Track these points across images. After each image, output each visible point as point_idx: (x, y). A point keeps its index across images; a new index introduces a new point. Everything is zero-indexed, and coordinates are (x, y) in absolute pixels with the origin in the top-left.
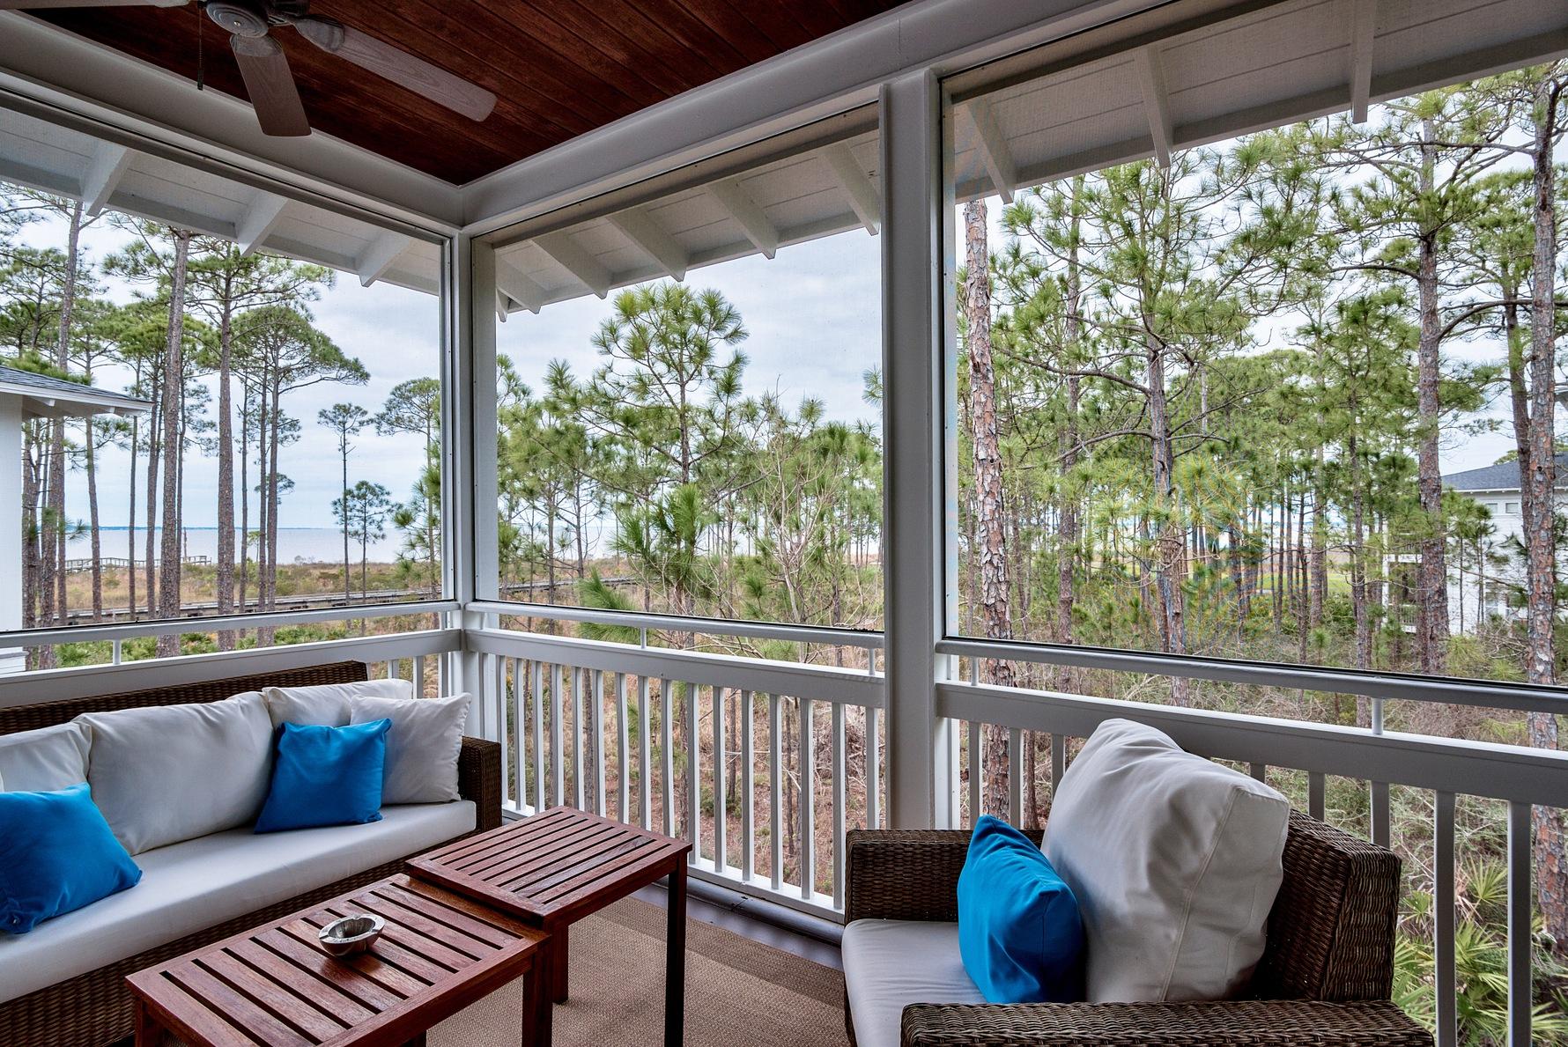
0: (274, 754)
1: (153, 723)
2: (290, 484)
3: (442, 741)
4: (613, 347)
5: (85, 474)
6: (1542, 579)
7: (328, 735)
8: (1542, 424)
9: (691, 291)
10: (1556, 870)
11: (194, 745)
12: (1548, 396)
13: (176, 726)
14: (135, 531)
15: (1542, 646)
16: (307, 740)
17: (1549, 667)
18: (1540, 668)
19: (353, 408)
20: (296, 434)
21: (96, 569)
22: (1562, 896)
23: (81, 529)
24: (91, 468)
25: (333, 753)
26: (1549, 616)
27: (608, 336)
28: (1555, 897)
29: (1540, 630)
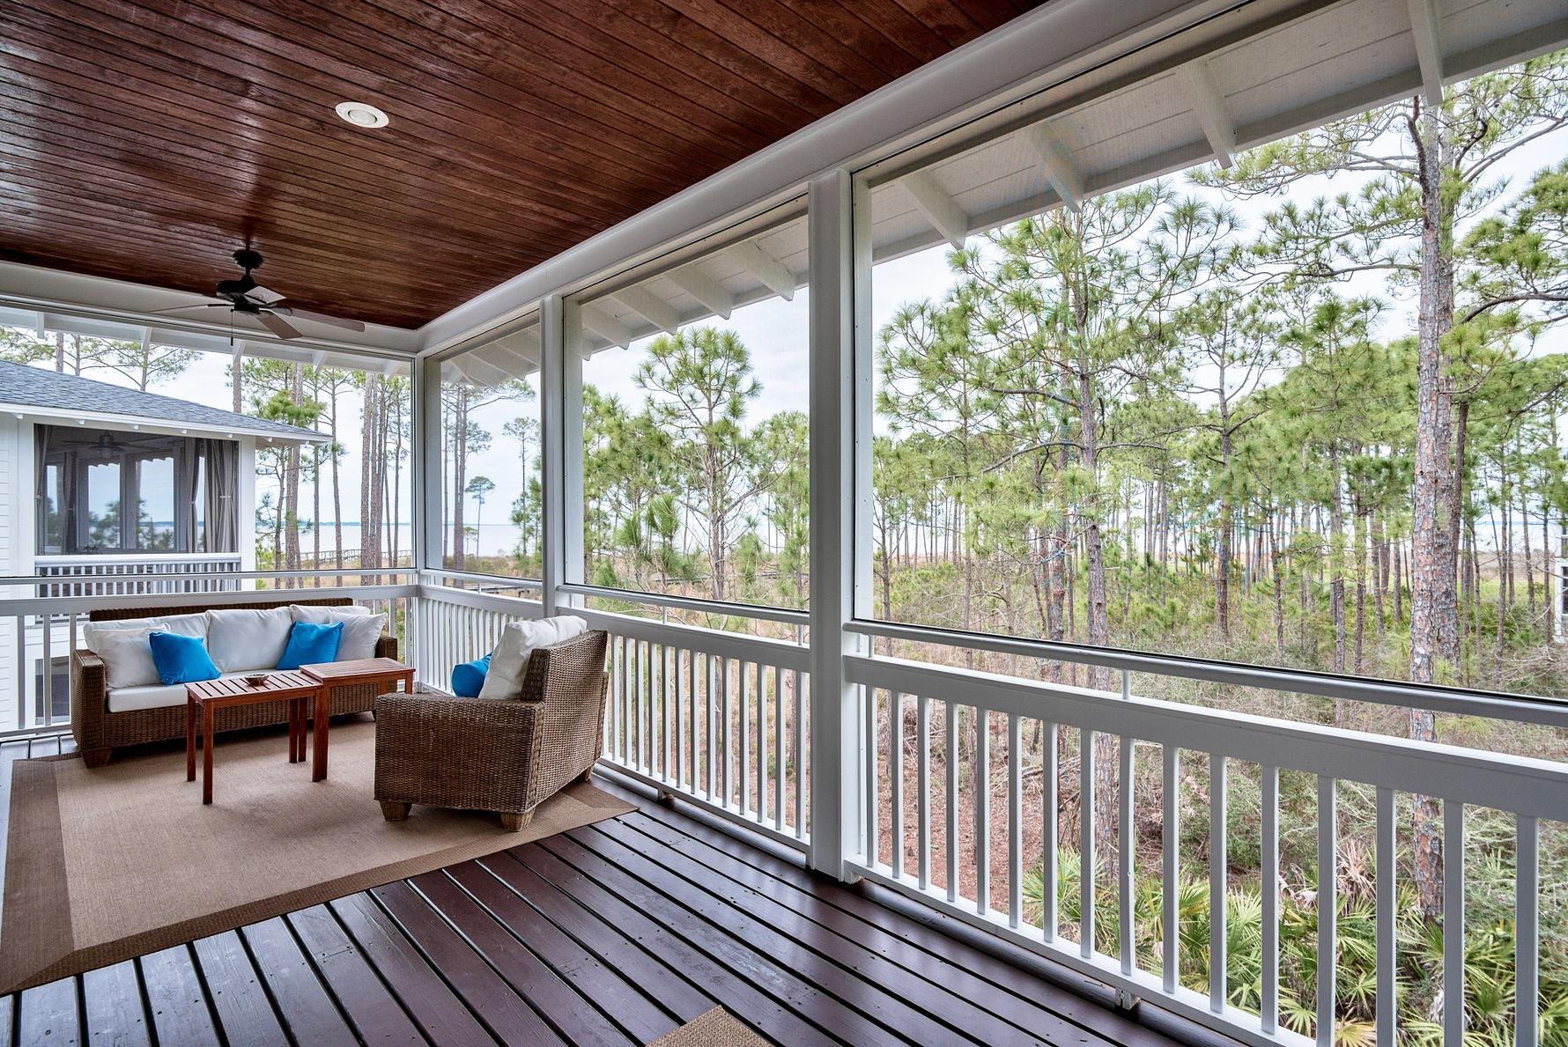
0: (289, 636)
1: (237, 617)
2: (492, 486)
3: (367, 635)
4: (648, 381)
5: (312, 485)
6: (1421, 577)
7: (313, 628)
8: (1425, 431)
9: (717, 331)
10: (1428, 850)
11: (253, 627)
12: (1430, 405)
13: (246, 619)
14: (321, 527)
15: (1420, 640)
16: (303, 629)
17: (1426, 660)
18: (1418, 661)
19: (530, 421)
20: (487, 444)
21: (339, 558)
22: (1434, 875)
23: (309, 525)
24: (316, 480)
25: (313, 636)
26: (1426, 612)
27: (645, 373)
28: (1427, 875)
29: (1419, 624)
